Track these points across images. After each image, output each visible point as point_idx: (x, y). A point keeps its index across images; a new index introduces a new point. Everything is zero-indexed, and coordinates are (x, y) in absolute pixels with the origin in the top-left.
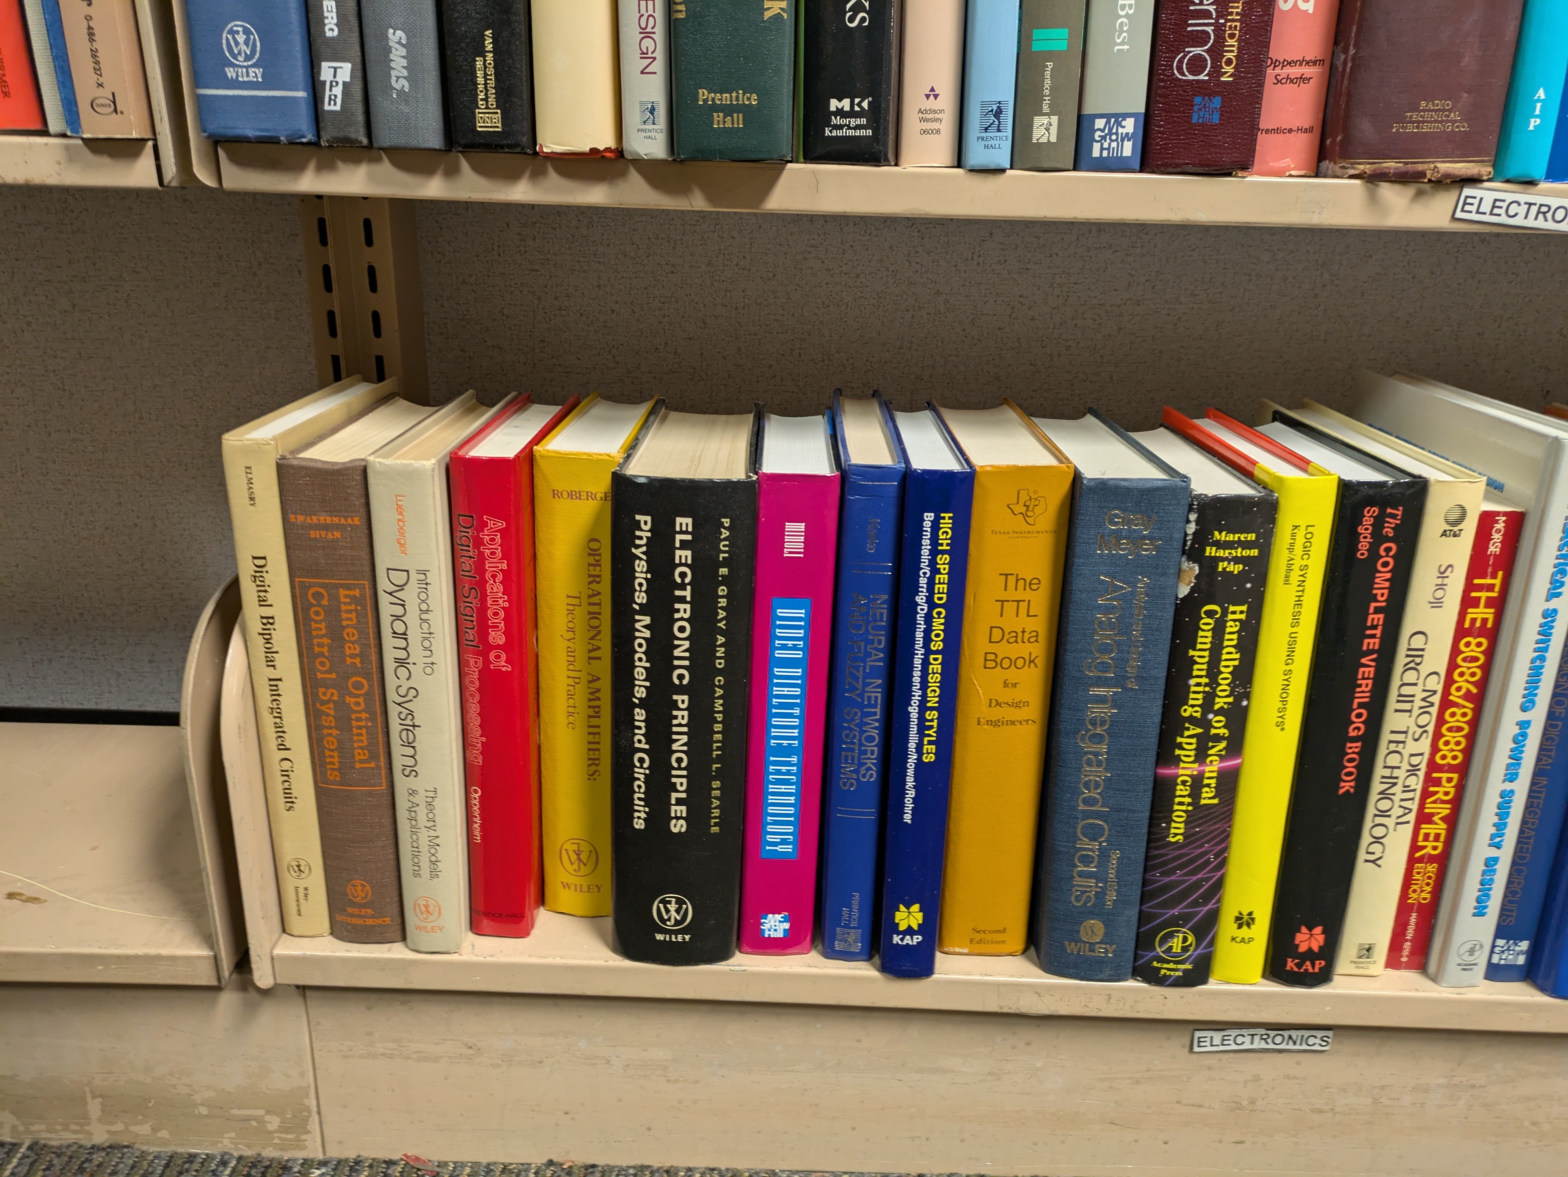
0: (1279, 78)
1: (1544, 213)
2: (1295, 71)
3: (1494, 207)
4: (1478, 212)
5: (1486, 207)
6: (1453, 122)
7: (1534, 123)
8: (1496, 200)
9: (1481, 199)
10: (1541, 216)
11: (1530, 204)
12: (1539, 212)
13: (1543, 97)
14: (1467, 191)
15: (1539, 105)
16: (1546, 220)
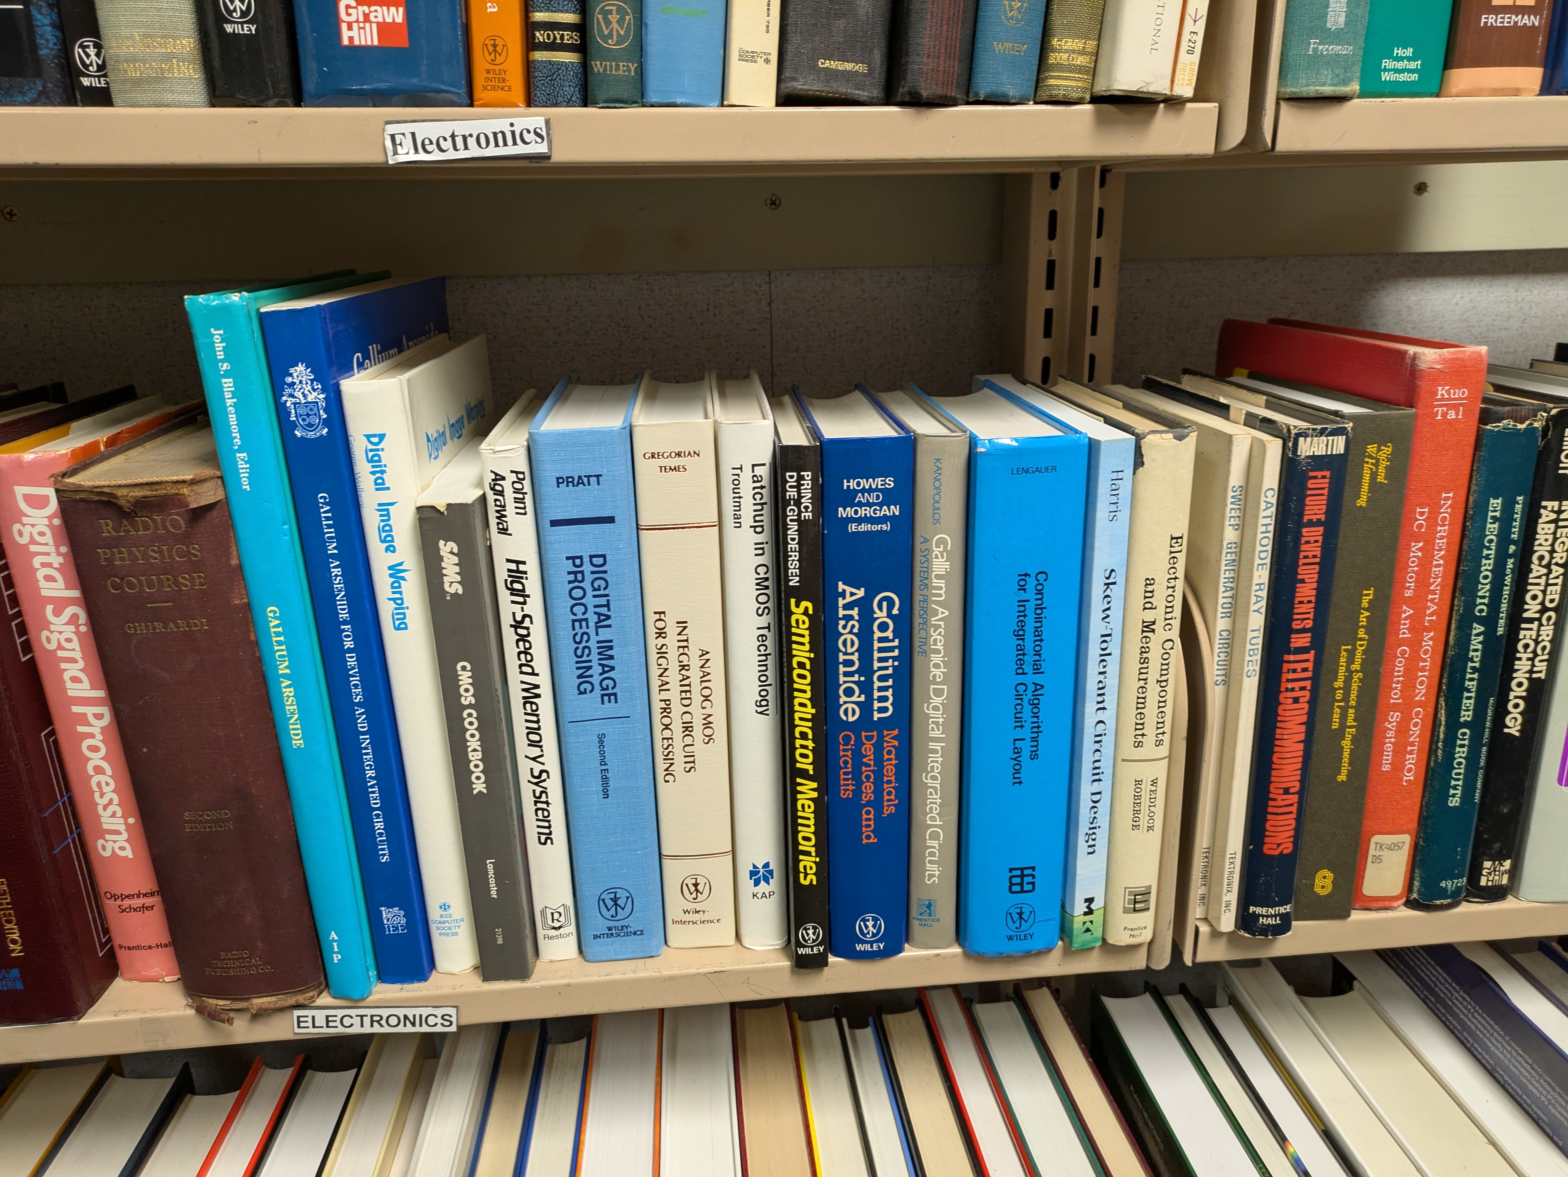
0: (123, 908)
1: (378, 1022)
2: (136, 902)
3: (328, 1022)
4: (314, 1026)
5: (321, 1021)
6: (257, 966)
7: (336, 958)
8: (327, 1017)
9: (313, 1017)
10: (375, 1024)
11: (362, 1017)
12: (372, 1022)
13: (336, 938)
14: (297, 1013)
15: (335, 944)
16: (382, 1026)
